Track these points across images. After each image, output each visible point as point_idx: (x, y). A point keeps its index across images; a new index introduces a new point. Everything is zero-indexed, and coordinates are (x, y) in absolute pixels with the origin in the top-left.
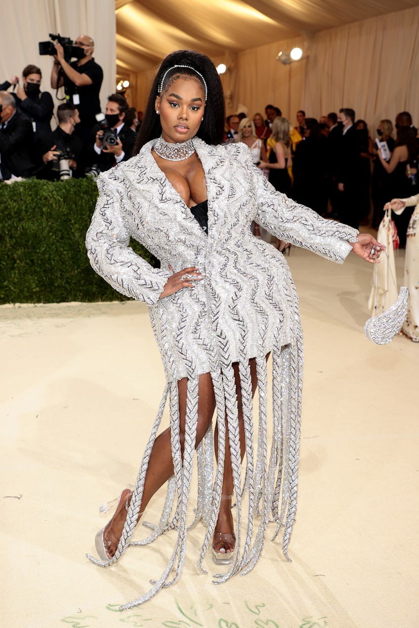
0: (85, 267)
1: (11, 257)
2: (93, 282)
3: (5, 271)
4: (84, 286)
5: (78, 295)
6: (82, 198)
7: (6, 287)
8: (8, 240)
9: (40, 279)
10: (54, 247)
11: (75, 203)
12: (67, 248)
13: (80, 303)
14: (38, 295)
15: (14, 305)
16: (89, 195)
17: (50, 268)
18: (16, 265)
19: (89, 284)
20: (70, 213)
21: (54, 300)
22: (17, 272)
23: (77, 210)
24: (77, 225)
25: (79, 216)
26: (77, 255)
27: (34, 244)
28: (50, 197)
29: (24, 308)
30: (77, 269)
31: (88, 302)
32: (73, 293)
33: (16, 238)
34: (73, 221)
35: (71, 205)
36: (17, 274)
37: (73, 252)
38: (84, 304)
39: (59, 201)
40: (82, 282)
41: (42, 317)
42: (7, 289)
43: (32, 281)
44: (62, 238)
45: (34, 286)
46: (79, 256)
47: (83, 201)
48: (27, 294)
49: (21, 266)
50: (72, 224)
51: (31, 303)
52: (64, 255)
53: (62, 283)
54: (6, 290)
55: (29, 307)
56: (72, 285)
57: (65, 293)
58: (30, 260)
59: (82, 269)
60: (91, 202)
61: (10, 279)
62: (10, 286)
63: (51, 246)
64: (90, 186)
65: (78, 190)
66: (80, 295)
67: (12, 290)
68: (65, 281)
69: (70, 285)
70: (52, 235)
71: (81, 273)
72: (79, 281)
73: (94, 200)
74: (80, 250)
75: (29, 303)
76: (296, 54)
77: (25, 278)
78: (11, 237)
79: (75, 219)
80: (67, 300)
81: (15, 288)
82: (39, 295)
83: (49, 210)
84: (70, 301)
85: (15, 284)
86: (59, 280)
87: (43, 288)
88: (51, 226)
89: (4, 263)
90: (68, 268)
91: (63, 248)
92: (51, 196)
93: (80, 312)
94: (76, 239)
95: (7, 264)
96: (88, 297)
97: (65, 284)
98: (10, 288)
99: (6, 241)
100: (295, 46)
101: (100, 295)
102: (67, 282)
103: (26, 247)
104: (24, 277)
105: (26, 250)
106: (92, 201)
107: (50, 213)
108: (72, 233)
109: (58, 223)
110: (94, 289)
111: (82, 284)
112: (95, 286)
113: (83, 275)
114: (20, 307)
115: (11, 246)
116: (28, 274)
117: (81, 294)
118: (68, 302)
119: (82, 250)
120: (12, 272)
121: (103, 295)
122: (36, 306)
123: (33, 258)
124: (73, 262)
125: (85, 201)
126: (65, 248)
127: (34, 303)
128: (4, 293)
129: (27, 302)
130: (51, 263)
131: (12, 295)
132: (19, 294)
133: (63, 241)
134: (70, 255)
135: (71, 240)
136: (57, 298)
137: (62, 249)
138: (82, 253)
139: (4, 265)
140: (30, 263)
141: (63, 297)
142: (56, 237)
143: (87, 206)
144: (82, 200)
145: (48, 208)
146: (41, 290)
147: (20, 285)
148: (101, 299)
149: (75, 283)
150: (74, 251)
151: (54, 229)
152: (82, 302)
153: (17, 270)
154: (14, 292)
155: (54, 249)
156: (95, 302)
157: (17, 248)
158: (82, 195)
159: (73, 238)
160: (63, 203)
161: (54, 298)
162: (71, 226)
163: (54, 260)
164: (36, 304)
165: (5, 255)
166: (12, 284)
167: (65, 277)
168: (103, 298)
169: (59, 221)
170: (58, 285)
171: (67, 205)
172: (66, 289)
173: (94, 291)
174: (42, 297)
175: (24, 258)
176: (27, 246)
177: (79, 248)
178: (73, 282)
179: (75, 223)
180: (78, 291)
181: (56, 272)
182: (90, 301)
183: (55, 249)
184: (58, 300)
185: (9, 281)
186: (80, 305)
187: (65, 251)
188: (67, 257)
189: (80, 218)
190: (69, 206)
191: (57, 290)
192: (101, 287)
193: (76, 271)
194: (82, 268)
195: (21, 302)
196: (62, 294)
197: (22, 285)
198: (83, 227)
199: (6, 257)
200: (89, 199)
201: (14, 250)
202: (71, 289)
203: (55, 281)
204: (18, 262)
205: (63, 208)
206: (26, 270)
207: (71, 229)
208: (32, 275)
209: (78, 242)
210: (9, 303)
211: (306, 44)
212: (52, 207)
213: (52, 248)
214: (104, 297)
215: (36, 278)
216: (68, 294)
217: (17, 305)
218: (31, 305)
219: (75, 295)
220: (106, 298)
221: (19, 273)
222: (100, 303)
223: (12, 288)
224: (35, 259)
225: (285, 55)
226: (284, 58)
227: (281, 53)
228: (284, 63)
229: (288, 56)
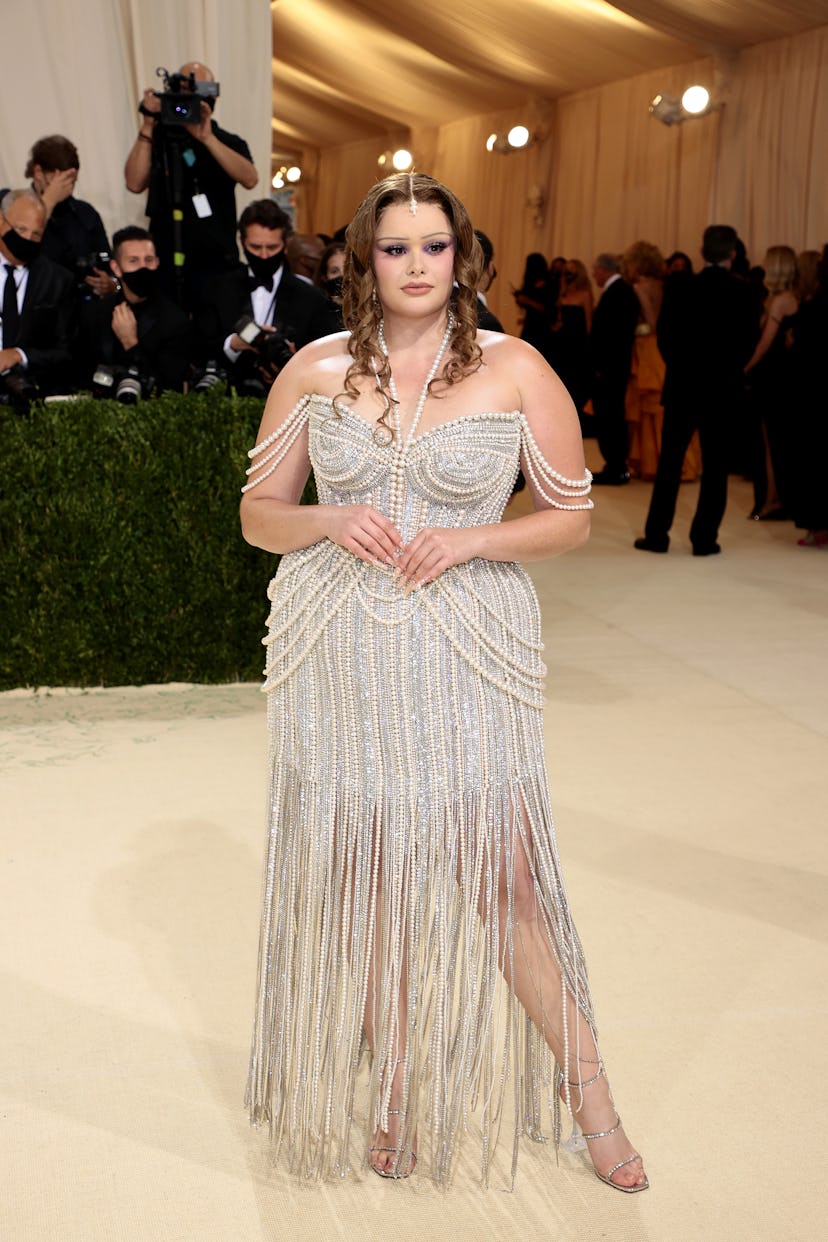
0: (202, 600)
1: (29, 578)
2: (220, 635)
3: (15, 611)
4: (198, 645)
5: (185, 665)
6: (195, 440)
7: (18, 647)
8: (21, 537)
9: (96, 630)
10: (130, 553)
11: (180, 451)
12: (162, 557)
13: (190, 686)
14: (91, 667)
15: (35, 691)
16: (212, 431)
17: (122, 604)
18: (40, 596)
19: (212, 642)
20: (168, 475)
21: (131, 678)
22: (42, 613)
23: (184, 467)
24: (184, 503)
25: (190, 482)
26: (184, 572)
27: (83, 547)
28: (121, 437)
29: (59, 698)
30: (184, 606)
31: (208, 683)
32: (173, 663)
33: (39, 534)
34: (174, 494)
35: (171, 456)
36: (42, 619)
37: (173, 565)
38: (201, 687)
39: (143, 446)
40: (196, 636)
41: (101, 719)
42: (17, 652)
43: (77, 634)
44: (149, 533)
45: (83, 646)
46: (188, 575)
47: (200, 445)
48: (66, 665)
49: (53, 598)
50: (172, 500)
51: (76, 686)
52: (154, 573)
53: (147, 637)
54: (18, 656)
55: (71, 695)
56: (173, 642)
57: (156, 663)
58: (73, 585)
59: (195, 606)
60: (217, 450)
61: (26, 629)
62: (28, 647)
63: (122, 552)
64: (215, 412)
65: (187, 422)
66: (190, 667)
67: (30, 655)
68: (155, 635)
69: (168, 643)
70: (126, 526)
71: (192, 614)
72: (189, 634)
73: (224, 445)
74: (190, 561)
75: (69, 686)
76: (696, 99)
77: (62, 627)
78: (30, 531)
79: (179, 488)
80: (159, 679)
81: (37, 651)
82: (95, 667)
83: (118, 468)
84: (168, 682)
85: (37, 640)
86: (142, 631)
87: (103, 652)
88: (123, 504)
89: (13, 592)
90: (162, 602)
91: (152, 556)
92: (124, 434)
93: (192, 706)
94: (181, 535)
95: (20, 595)
96: (208, 671)
97: (155, 640)
98: (26, 651)
99: (17, 541)
100: (693, 84)
101: (236, 667)
102: (160, 637)
103: (64, 554)
104: (59, 624)
105: (65, 560)
106: (220, 446)
107: (122, 475)
108: (174, 520)
109: (139, 497)
110: (224, 653)
111: (196, 641)
112: (227, 644)
113: (196, 620)
114: (48, 695)
115: (30, 552)
116: (67, 618)
117: (193, 665)
118: (161, 682)
119: (195, 562)
120: (30, 612)
121: (244, 666)
122: (86, 693)
123: (80, 579)
124: (174, 589)
125: (203, 447)
126: (156, 557)
127: (83, 687)
128: (12, 662)
129: (65, 684)
130: (123, 592)
131: (30, 667)
132: (46, 664)
133: (151, 540)
134: (167, 573)
135: (170, 537)
136: (137, 675)
137: (148, 559)
138: (195, 569)
139: (12, 597)
140: (74, 593)
141: (151, 672)
142: (134, 530)
143: (208, 459)
144: (197, 444)
145: (118, 463)
146: (100, 656)
147: (50, 644)
148: (240, 674)
149: (178, 639)
150: (177, 564)
151: (131, 512)
152: (194, 682)
153: (44, 610)
154: (36, 660)
155: (129, 557)
156: (226, 683)
157: (44, 556)
158: (195, 431)
159: (175, 533)
160: (152, 452)
161: (129, 673)
162: (171, 506)
163: (129, 585)
164: (87, 689)
165: (15, 573)
166: (32, 643)
167: (154, 624)
168: (245, 674)
169: (142, 492)
170: (138, 644)
171: (160, 456)
172: (157, 651)
173: (224, 656)
174: (101, 670)
175: (61, 580)
176: (67, 552)
177: (188, 556)
178: (175, 634)
179: (180, 498)
180: (185, 656)
181: (134, 614)
182: (213, 681)
183: (133, 559)
184: (140, 679)
185: (24, 635)
186: (191, 690)
187: (156, 562)
188: (160, 577)
189: (192, 485)
190: (164, 458)
191: (136, 654)
192: (239, 647)
193: (181, 611)
194: (195, 602)
195: (52, 684)
196: (150, 664)
197: (54, 645)
198: (197, 506)
199: (18, 577)
200: (211, 443)
201: (37, 561)
202: (170, 653)
203: (132, 634)
204: (46, 589)
205: (150, 464)
206: (64, 608)
207: (170, 511)
208: (77, 621)
209: (187, 543)
210: (24, 686)
211: (716, 79)
212: (126, 458)
213: (125, 557)
214: (248, 669)
215: (88, 627)
216: (161, 663)
217: (43, 690)
218: (76, 691)
219: (180, 667)
220: (252, 674)
221: (49, 617)
222: (237, 685)
223: (32, 651)
224: (85, 583)
225: (670, 103)
226: (666, 109)
227: (658, 99)
228: (667, 121)
229: (678, 103)
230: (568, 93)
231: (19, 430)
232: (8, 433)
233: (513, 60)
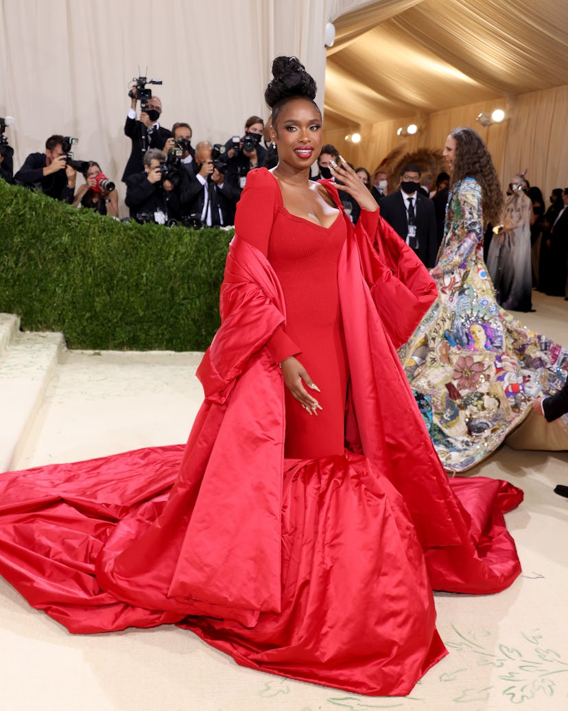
76: (498, 115)
100: (497, 108)
211: (508, 106)
225: (486, 117)
226: (484, 119)
227: (481, 115)
228: (484, 125)
229: (489, 117)
230: (435, 111)
231: (223, 240)
232: (218, 241)
233: (413, 95)
